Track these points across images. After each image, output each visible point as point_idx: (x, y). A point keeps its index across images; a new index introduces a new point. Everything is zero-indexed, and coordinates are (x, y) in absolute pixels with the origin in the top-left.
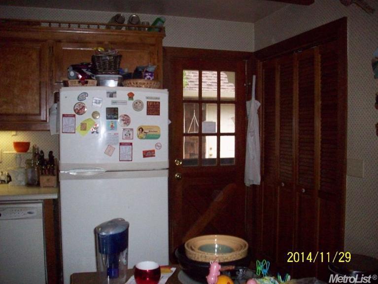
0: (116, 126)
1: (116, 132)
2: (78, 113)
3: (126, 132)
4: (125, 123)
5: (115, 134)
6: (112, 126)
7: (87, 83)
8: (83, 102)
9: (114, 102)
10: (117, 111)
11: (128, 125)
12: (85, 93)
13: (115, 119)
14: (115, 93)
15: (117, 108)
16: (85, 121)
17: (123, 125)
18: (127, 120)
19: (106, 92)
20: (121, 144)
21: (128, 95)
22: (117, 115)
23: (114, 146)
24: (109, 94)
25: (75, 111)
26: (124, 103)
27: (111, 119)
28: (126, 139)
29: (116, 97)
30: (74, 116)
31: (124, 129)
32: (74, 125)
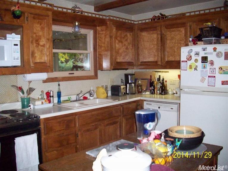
0: (207, 66)
1: (206, 70)
2: (188, 60)
3: (211, 70)
4: (211, 65)
5: (206, 71)
6: (204, 67)
7: (197, 43)
8: (190, 54)
9: (205, 54)
10: (207, 58)
11: (213, 66)
12: (192, 50)
13: (206, 62)
14: (206, 48)
15: (207, 57)
16: (191, 64)
17: (210, 66)
18: (212, 63)
19: (201, 48)
20: (209, 76)
21: (213, 49)
22: (207, 60)
23: (205, 78)
24: (203, 49)
25: (187, 59)
26: (211, 53)
27: (204, 62)
28: (211, 74)
29: (206, 50)
30: (187, 61)
31: (210, 68)
32: (186, 66)
